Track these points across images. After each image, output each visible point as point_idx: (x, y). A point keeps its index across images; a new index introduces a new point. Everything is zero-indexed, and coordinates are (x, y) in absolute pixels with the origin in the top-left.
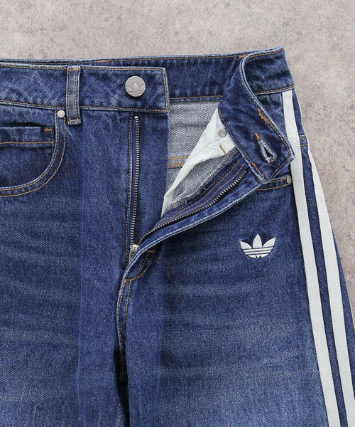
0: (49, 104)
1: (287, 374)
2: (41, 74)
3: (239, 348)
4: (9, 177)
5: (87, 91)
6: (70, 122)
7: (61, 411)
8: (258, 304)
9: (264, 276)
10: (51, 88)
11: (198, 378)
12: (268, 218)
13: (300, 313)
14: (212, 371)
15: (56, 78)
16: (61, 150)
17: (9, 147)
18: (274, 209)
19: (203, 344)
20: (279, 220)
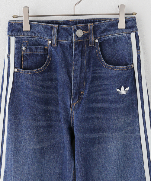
0: (46, 38)
1: (130, 135)
2: (43, 27)
3: (116, 127)
4: (33, 66)
5: (60, 35)
6: (53, 46)
7: (53, 149)
8: (123, 111)
9: (125, 101)
10: (46, 32)
11: (102, 137)
12: (126, 80)
13: (135, 114)
14: (106, 135)
15: (48, 28)
16: (50, 55)
17: (32, 54)
18: (128, 77)
19: (103, 125)
20: (130, 81)
